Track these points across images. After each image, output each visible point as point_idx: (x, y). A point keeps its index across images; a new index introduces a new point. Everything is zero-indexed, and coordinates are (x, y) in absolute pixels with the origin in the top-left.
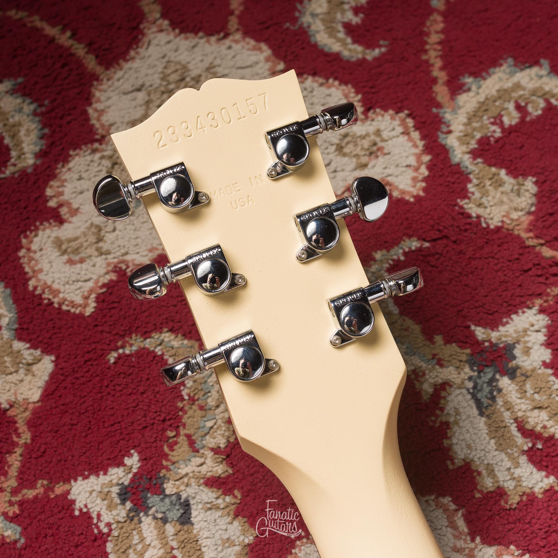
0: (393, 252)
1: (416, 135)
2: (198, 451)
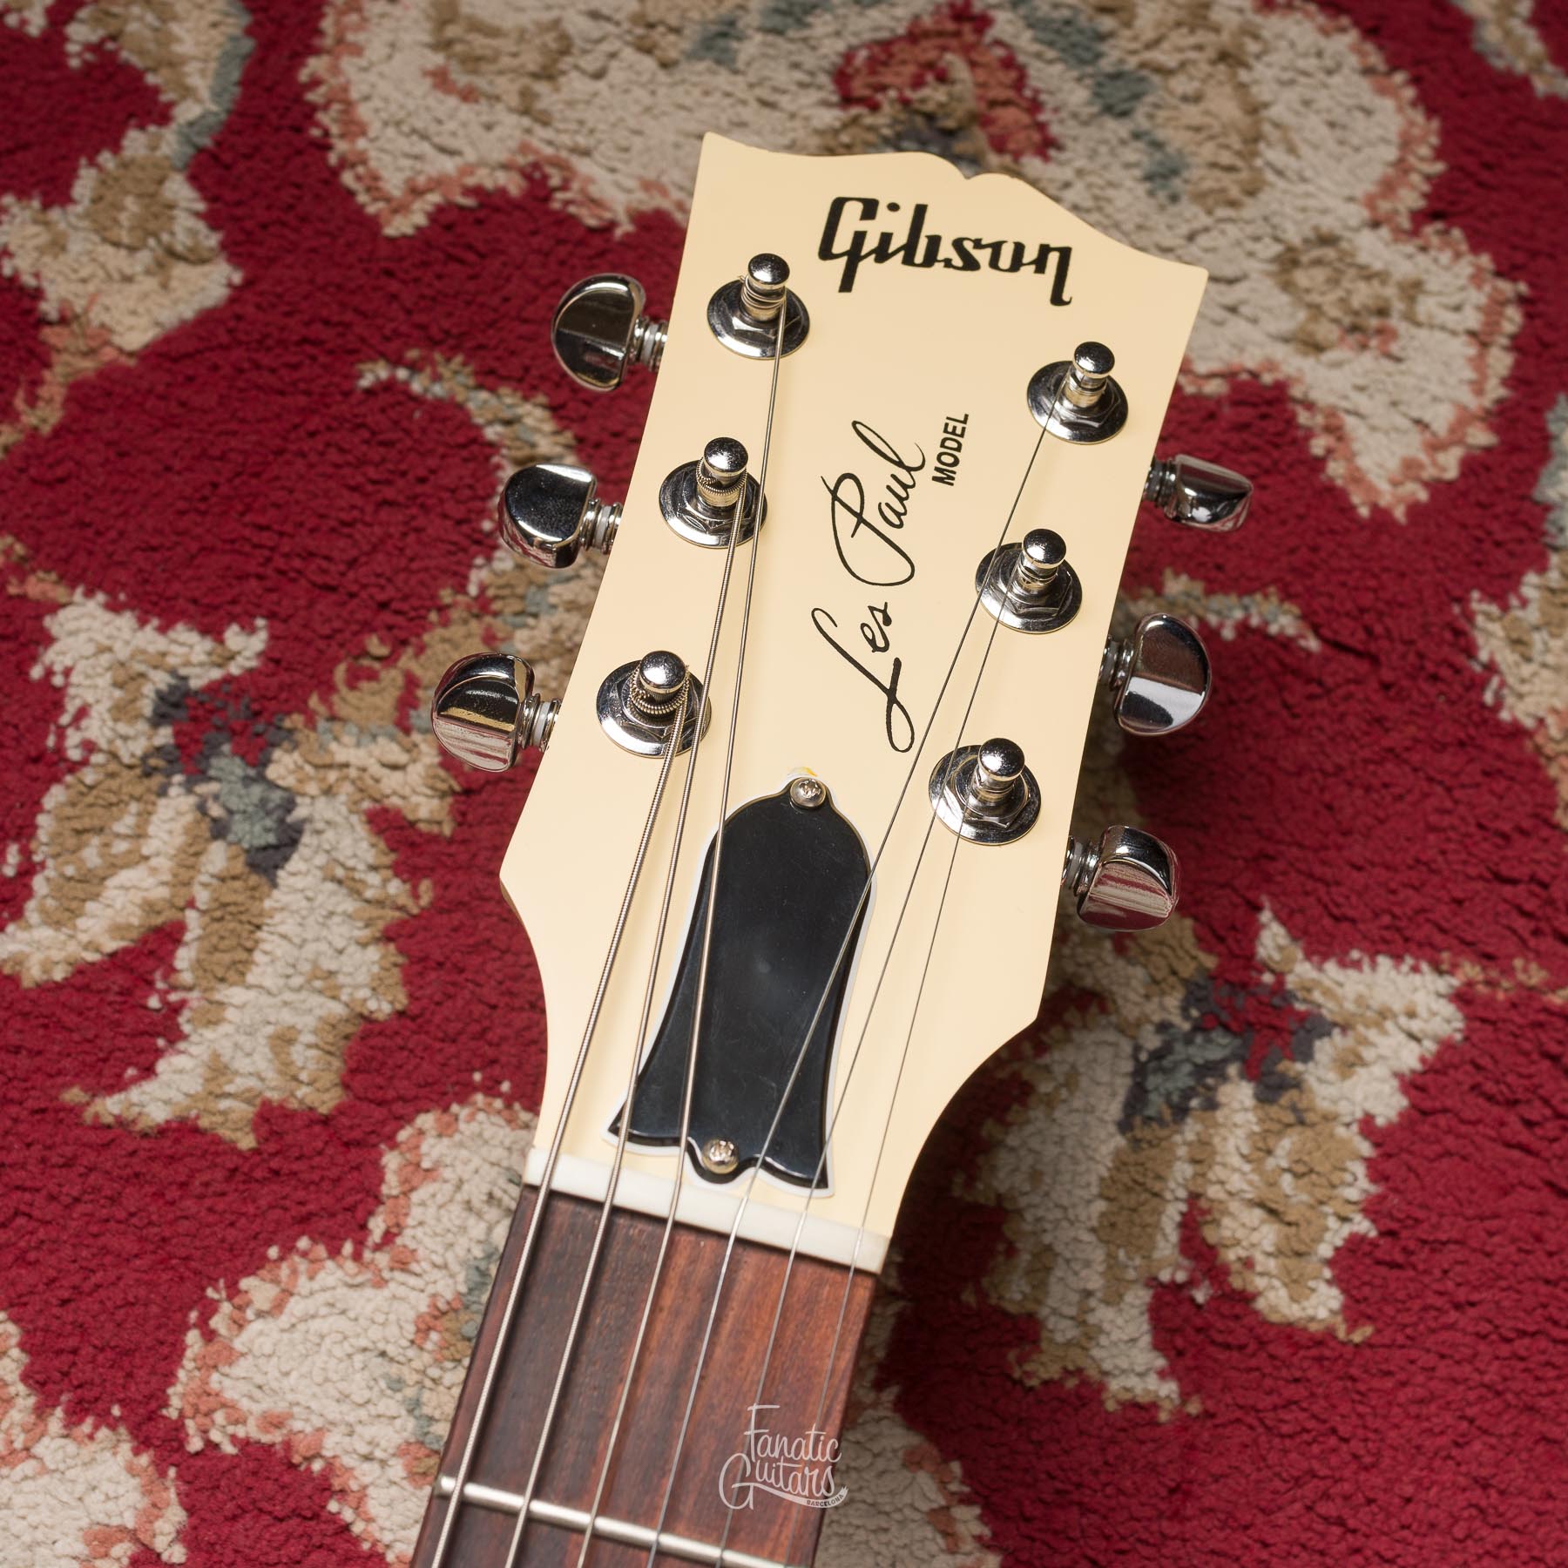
0: (1218, 601)
1: (1501, 361)
2: (407, 731)
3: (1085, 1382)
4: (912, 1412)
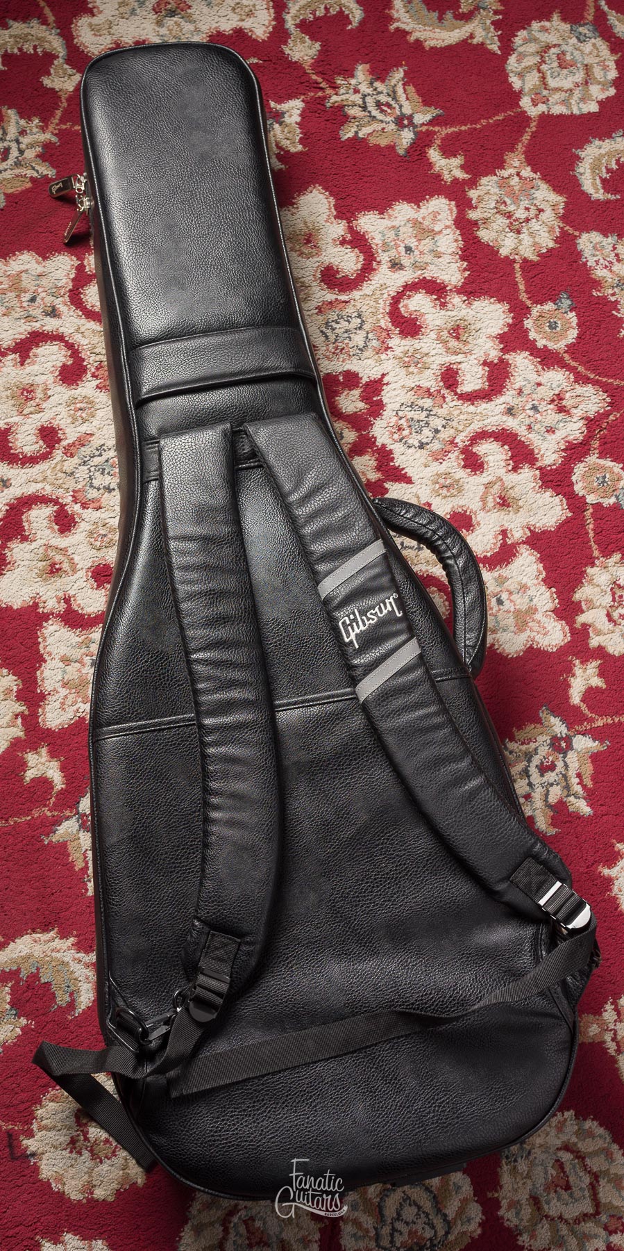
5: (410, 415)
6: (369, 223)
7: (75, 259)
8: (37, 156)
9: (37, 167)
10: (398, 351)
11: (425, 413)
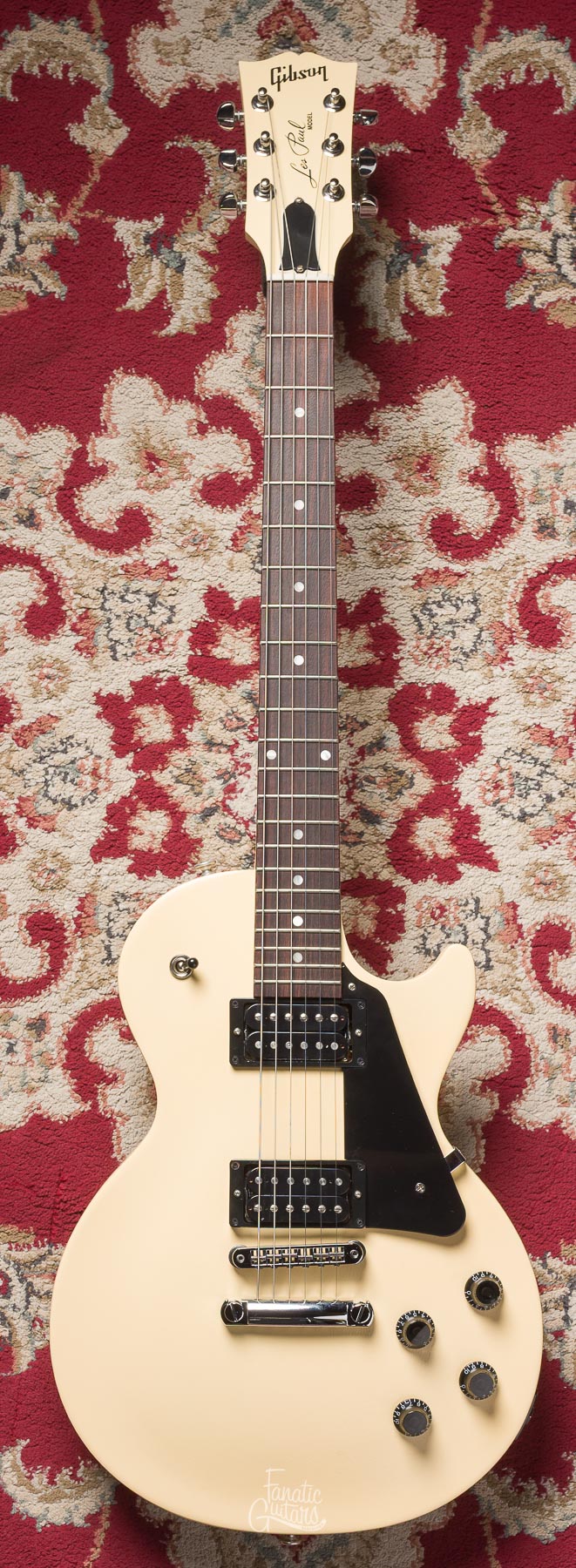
0: (383, 147)
1: (443, 62)
2: (202, 231)
3: (390, 340)
4: (353, 356)
5: (517, 767)
6: (521, 453)
7: (75, 439)
8: (43, 259)
9: (41, 277)
10: (520, 666)
11: (538, 769)
